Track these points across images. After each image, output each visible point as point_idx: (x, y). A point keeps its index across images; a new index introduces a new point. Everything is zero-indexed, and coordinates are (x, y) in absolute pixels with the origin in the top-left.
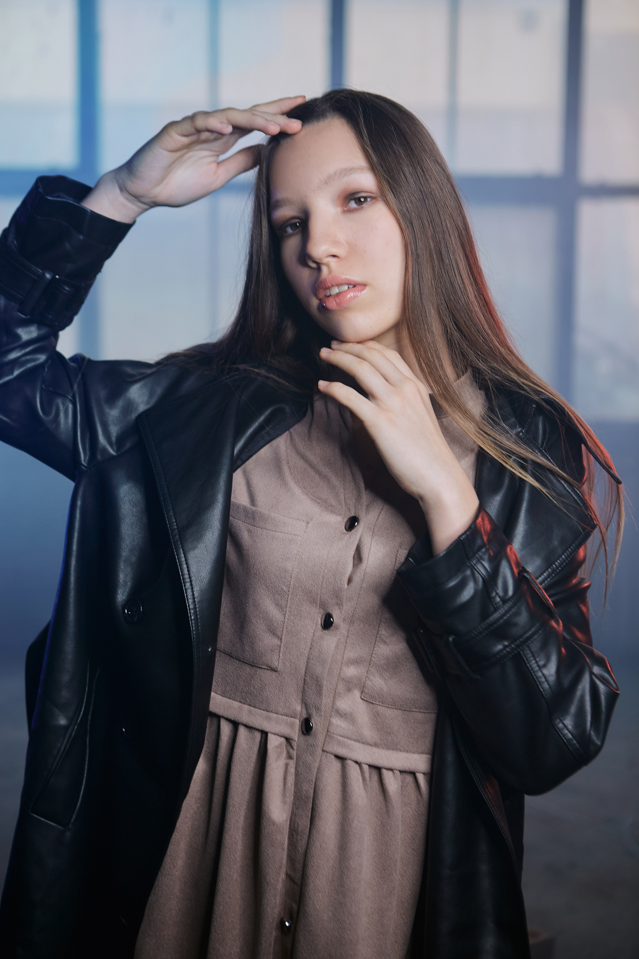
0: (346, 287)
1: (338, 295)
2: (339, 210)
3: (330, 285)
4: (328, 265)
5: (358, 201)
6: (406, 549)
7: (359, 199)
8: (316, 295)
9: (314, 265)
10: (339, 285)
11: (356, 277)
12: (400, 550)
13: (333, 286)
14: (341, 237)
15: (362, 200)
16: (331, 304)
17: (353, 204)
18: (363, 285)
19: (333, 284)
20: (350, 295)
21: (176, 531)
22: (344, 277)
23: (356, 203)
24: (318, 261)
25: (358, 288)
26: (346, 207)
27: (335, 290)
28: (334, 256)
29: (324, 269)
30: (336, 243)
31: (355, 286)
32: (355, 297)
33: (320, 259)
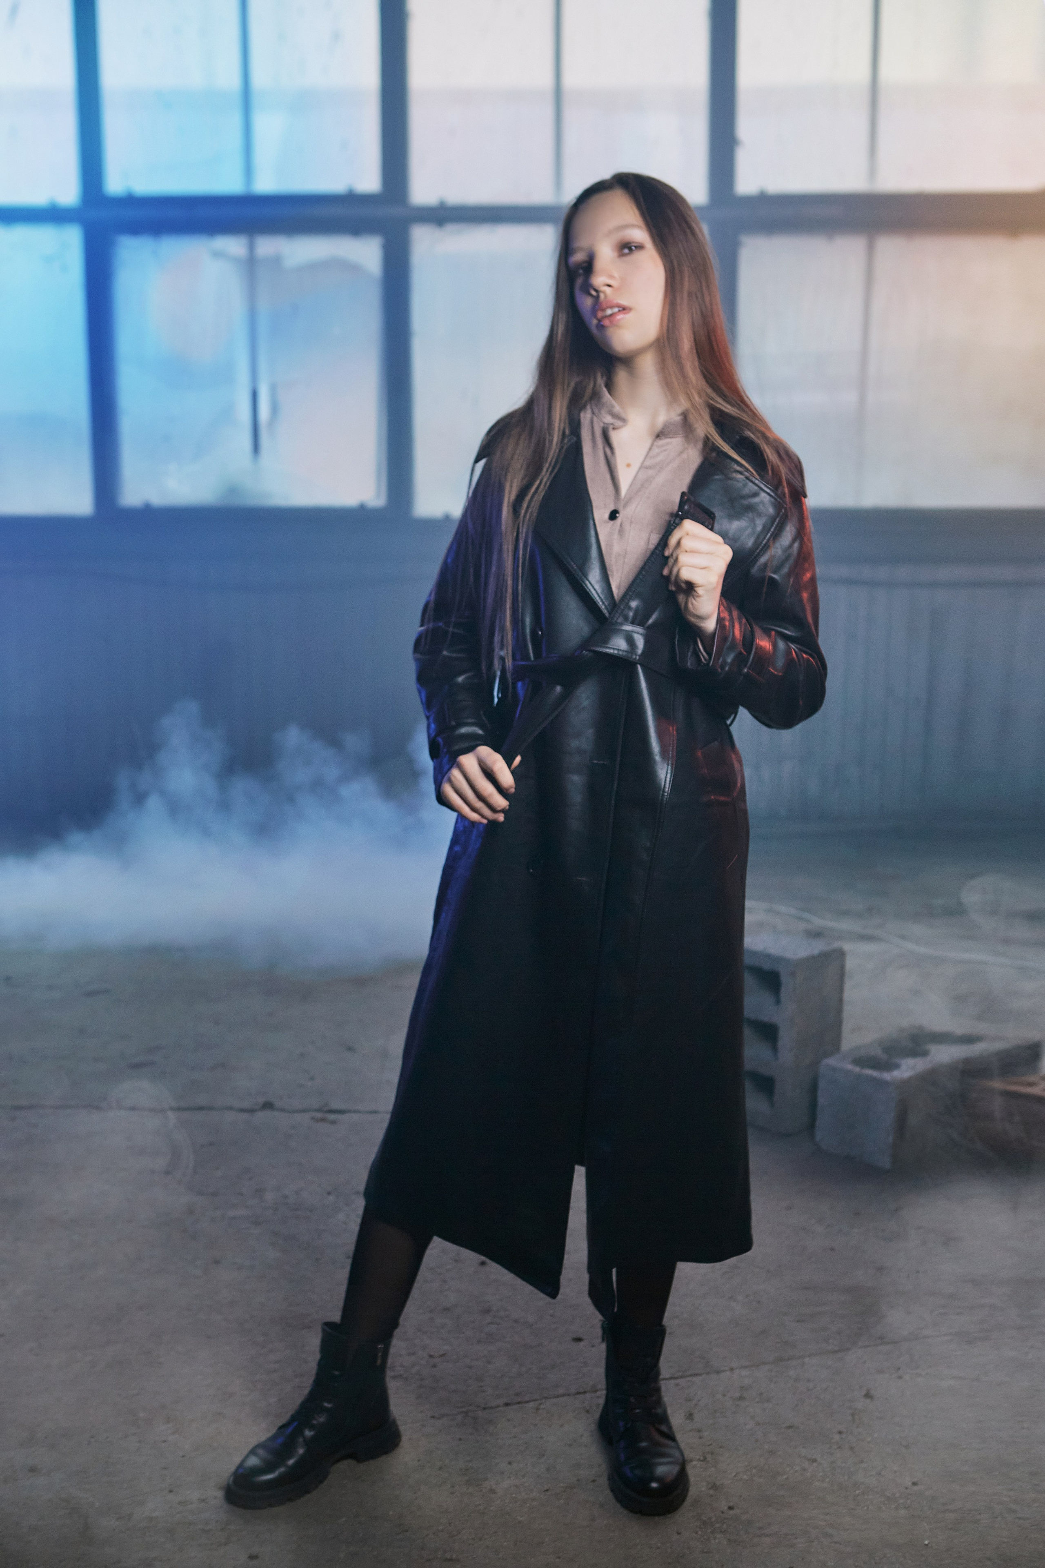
0: (616, 310)
1: (611, 315)
2: (616, 254)
3: (606, 308)
4: (604, 292)
5: (630, 249)
6: (660, 534)
8: (596, 317)
9: (594, 293)
10: (611, 307)
11: (624, 302)
12: (652, 534)
14: (616, 273)
15: (636, 248)
16: (606, 322)
17: (626, 251)
18: (630, 309)
19: (608, 307)
20: (619, 317)
22: (615, 302)
24: (597, 288)
25: (626, 311)
26: (621, 253)
27: (609, 312)
28: (609, 286)
29: (602, 296)
30: (611, 277)
31: (623, 310)
32: (622, 318)
33: (599, 288)
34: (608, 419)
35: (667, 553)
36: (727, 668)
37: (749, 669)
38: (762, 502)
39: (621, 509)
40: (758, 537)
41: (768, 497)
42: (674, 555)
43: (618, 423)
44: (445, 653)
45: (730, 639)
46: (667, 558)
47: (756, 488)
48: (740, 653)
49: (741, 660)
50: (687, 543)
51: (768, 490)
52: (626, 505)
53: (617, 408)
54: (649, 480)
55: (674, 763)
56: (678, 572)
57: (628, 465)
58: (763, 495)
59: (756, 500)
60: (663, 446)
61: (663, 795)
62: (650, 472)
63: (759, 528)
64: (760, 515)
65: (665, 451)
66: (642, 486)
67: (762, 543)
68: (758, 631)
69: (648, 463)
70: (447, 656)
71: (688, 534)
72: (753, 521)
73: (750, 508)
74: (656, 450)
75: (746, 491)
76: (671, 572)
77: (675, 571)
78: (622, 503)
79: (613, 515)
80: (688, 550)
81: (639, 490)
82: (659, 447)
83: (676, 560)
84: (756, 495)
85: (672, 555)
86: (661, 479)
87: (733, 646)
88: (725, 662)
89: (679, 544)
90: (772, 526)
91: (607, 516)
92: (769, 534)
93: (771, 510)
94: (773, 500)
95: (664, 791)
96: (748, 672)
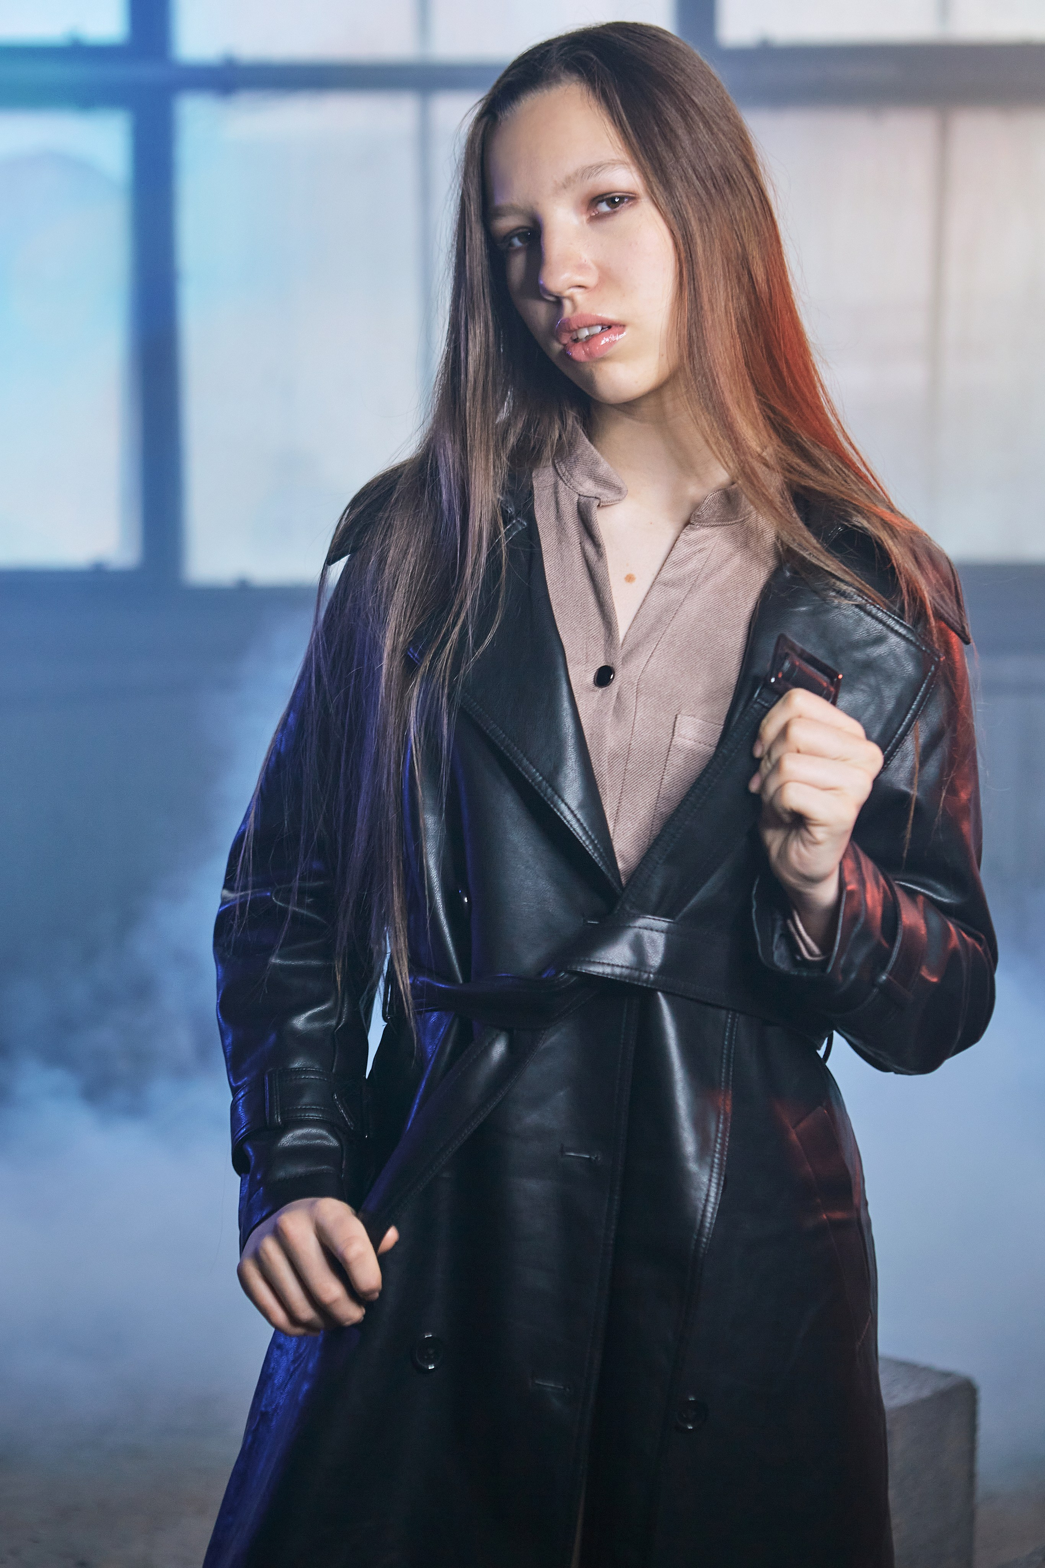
0: (597, 329)
1: (589, 338)
2: (584, 215)
3: (576, 328)
4: (571, 299)
5: (612, 203)
7: (613, 199)
8: (557, 339)
9: (551, 299)
10: (589, 325)
11: (609, 314)
12: (679, 717)
13: (580, 328)
14: (586, 257)
15: (617, 200)
16: (578, 351)
18: (621, 326)
19: (580, 326)
20: (606, 339)
21: (544, 783)
22: (594, 314)
23: (608, 205)
24: (557, 294)
25: (614, 329)
26: (594, 212)
27: (585, 333)
28: (580, 286)
29: (567, 304)
30: (581, 268)
31: (610, 327)
32: (611, 343)
33: (560, 293)
34: (588, 487)
35: (758, 752)
36: (853, 976)
37: (890, 974)
38: (892, 653)
39: (618, 665)
40: (890, 720)
41: (903, 643)
42: (775, 755)
43: (607, 495)
44: (275, 960)
45: (862, 920)
46: (760, 760)
47: (880, 627)
48: (879, 944)
49: (879, 959)
50: (799, 734)
51: (902, 631)
52: (625, 660)
53: (604, 468)
54: (671, 610)
55: (723, 1173)
56: (780, 788)
57: (630, 578)
58: (893, 639)
59: (880, 651)
60: (696, 542)
61: (698, 1241)
62: (675, 593)
63: (890, 706)
64: (889, 678)
65: (700, 551)
66: (659, 620)
67: (896, 733)
68: (903, 901)
69: (668, 574)
70: (281, 968)
71: (800, 717)
72: (876, 692)
73: (869, 666)
74: (682, 549)
75: (860, 634)
76: (763, 786)
77: (772, 787)
78: (621, 653)
79: (604, 677)
80: (801, 748)
81: (653, 629)
82: (689, 543)
83: (777, 766)
84: (879, 640)
85: (769, 753)
86: (693, 607)
87: (866, 934)
88: (850, 963)
89: (784, 732)
90: (915, 699)
91: (590, 677)
92: (909, 716)
93: (910, 668)
94: (912, 649)
95: (700, 1234)
96: (888, 981)
